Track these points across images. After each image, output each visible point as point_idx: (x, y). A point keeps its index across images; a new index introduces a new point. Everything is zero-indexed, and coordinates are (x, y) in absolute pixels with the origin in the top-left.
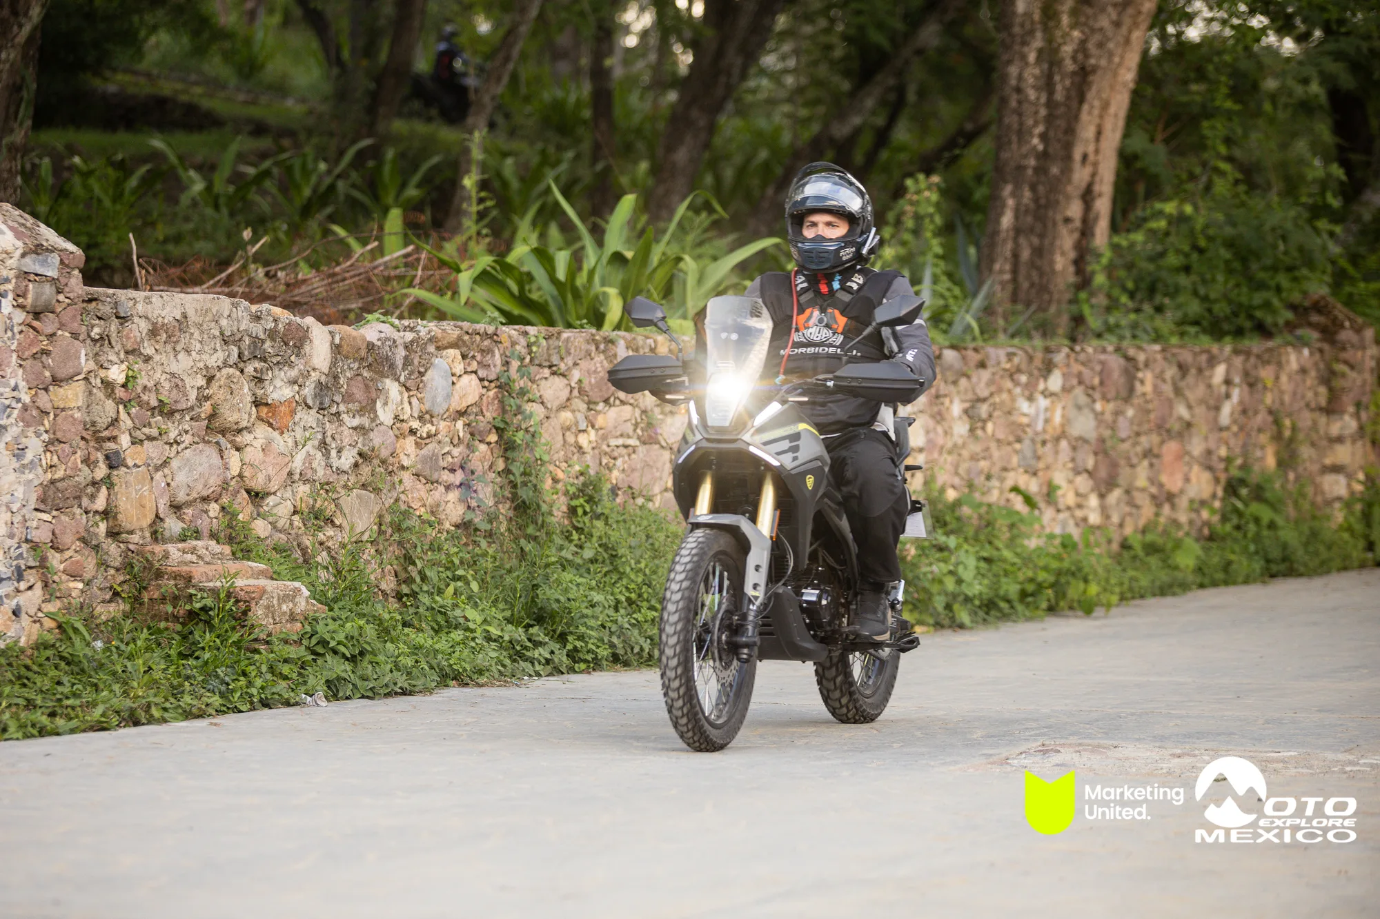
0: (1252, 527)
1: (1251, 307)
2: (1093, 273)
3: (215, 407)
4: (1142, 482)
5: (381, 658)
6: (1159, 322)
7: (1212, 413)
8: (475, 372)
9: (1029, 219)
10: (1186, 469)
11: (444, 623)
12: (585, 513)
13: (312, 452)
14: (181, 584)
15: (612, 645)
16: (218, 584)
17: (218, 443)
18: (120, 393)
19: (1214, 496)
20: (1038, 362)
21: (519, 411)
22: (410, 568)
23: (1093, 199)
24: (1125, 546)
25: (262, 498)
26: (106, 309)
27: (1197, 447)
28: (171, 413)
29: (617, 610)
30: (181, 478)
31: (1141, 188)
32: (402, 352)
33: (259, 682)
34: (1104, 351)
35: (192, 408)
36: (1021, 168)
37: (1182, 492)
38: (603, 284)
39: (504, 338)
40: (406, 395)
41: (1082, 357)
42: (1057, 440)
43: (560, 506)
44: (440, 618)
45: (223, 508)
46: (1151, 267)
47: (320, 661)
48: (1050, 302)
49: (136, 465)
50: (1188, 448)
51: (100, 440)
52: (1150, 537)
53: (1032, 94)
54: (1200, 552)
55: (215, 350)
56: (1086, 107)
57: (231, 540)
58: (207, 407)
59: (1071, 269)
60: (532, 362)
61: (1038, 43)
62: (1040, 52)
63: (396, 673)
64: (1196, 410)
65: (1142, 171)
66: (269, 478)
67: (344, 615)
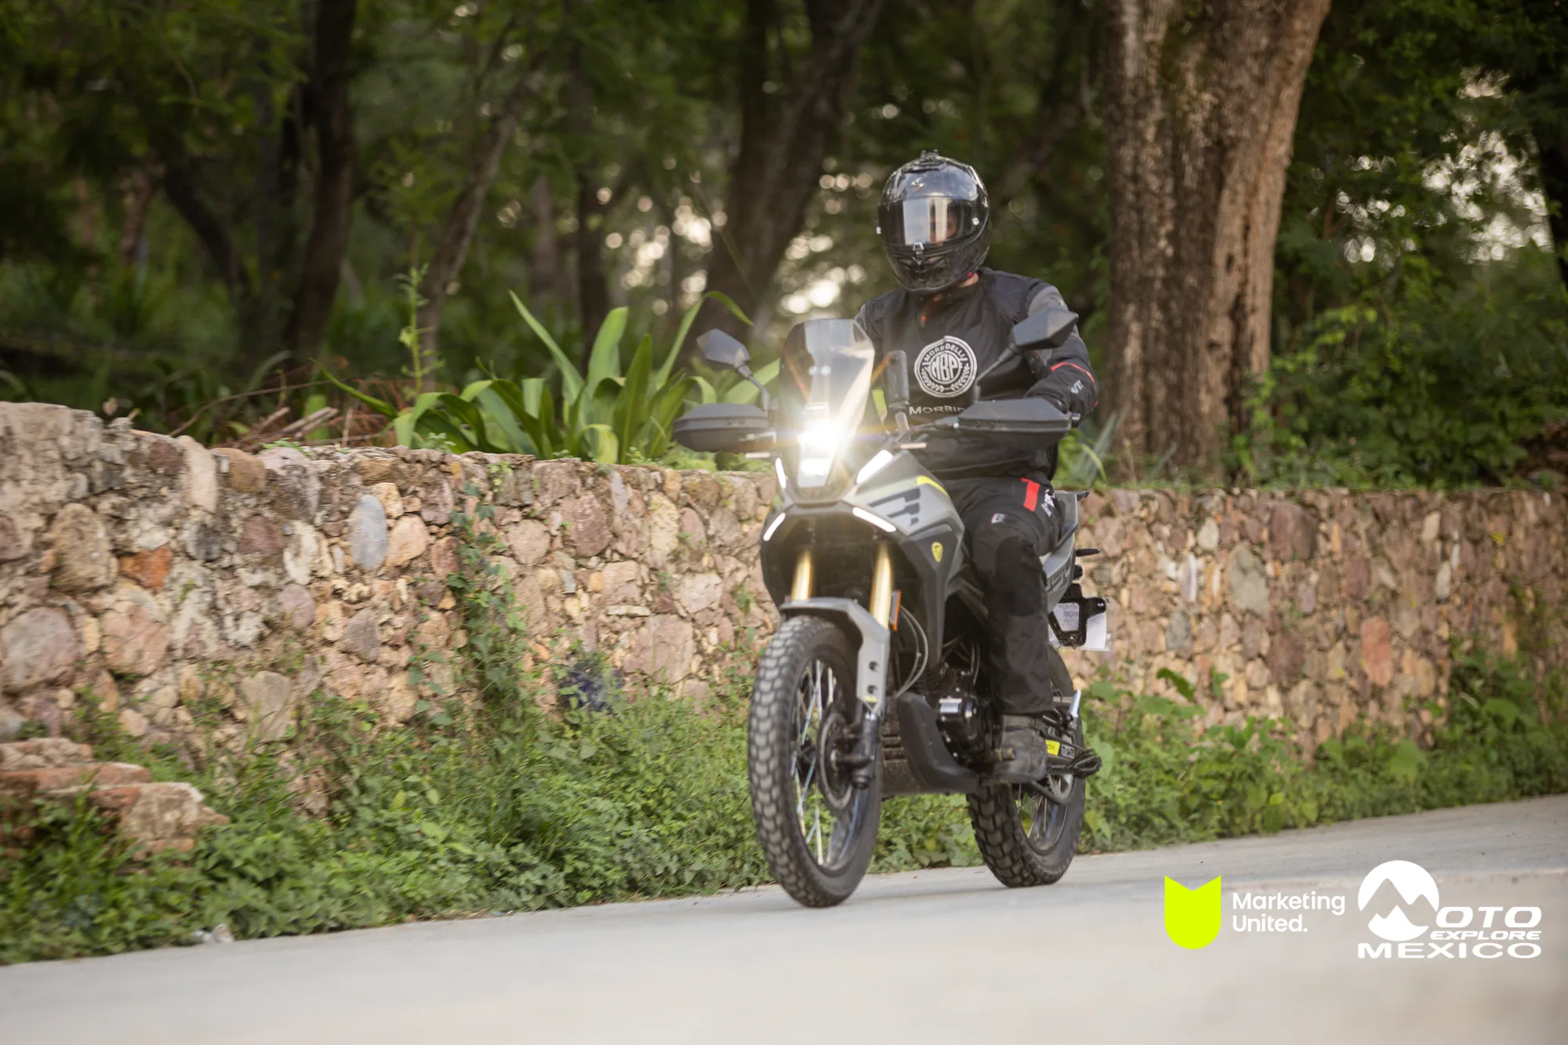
0: (1491, 732)
1: (1468, 445)
2: (1251, 413)
3: (59, 558)
4: (1336, 671)
5: (306, 882)
6: (1341, 465)
7: (1425, 580)
8: (417, 513)
9: (1162, 348)
10: (1396, 654)
11: (391, 839)
14: (23, 793)
15: (626, 866)
16: (73, 789)
17: (65, 607)
19: (1436, 691)
20: (1183, 508)
21: (482, 567)
22: (344, 777)
23: (1245, 317)
24: (1320, 755)
25: (132, 683)
27: (1408, 625)
29: (630, 822)
30: (17, 654)
31: (1309, 300)
32: (314, 486)
33: (136, 914)
34: (1273, 496)
35: (26, 558)
36: (1145, 282)
37: (1392, 685)
38: (590, 420)
39: (454, 466)
40: (325, 543)
41: (1243, 501)
42: (1218, 613)
43: (546, 696)
44: (388, 838)
45: (78, 697)
47: (221, 887)
48: (1197, 454)
50: (1397, 626)
52: (1351, 744)
53: (1154, 183)
54: (1426, 765)
55: (55, 479)
56: (1226, 194)
57: (91, 738)
58: (47, 558)
59: (1223, 411)
60: (495, 500)
61: (1157, 113)
62: (1160, 125)
63: (328, 901)
64: (1404, 576)
65: (1307, 279)
66: (140, 654)
67: (252, 827)
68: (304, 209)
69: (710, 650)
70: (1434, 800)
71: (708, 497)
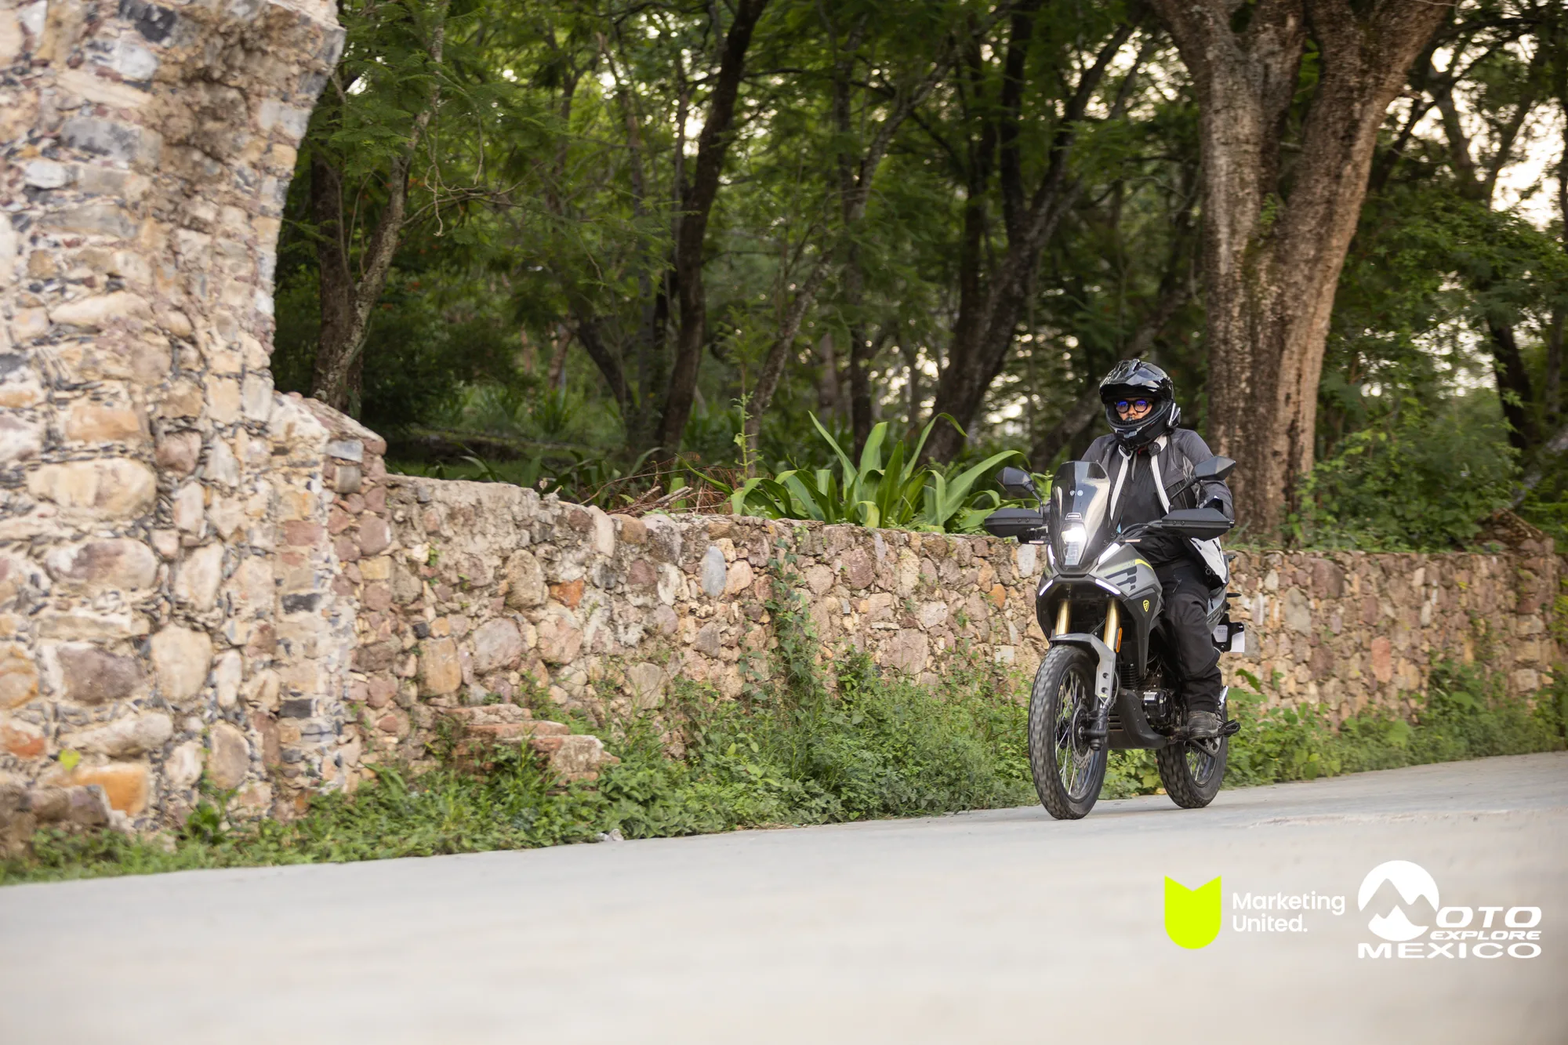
0: (1455, 714)
1: (1443, 524)
2: (1300, 499)
3: (511, 585)
4: (1355, 673)
5: (671, 802)
6: (1360, 534)
7: (1414, 613)
8: (746, 559)
9: (1242, 455)
10: (1394, 661)
11: (727, 775)
12: (853, 687)
13: (602, 627)
14: (487, 740)
15: (882, 796)
16: (519, 738)
17: (514, 618)
18: (424, 570)
19: (1420, 687)
20: (1256, 563)
21: (789, 595)
22: (696, 733)
23: (1298, 435)
24: (1343, 728)
25: (558, 668)
26: (407, 494)
27: (1402, 642)
28: (470, 590)
29: (885, 766)
30: (483, 648)
31: (1339, 425)
32: (678, 540)
33: (560, 821)
34: (1315, 556)
35: (489, 585)
36: (1231, 410)
37: (1391, 682)
38: (861, 498)
39: (770, 528)
40: (685, 578)
41: (1295, 558)
42: (1277, 633)
43: (830, 681)
44: (724, 774)
45: (523, 677)
47: (615, 804)
48: (1264, 526)
49: (441, 636)
50: (1395, 643)
51: (408, 614)
52: (1363, 720)
53: (1238, 345)
54: (1413, 735)
55: (509, 533)
56: (1286, 352)
57: (531, 705)
58: (503, 585)
59: (1282, 497)
60: (797, 549)
61: (1240, 298)
62: (1243, 306)
63: (685, 815)
64: (1401, 609)
65: (1339, 410)
66: (563, 650)
67: (636, 765)
68: (670, 351)
69: (939, 653)
70: (1417, 759)
71: (939, 550)
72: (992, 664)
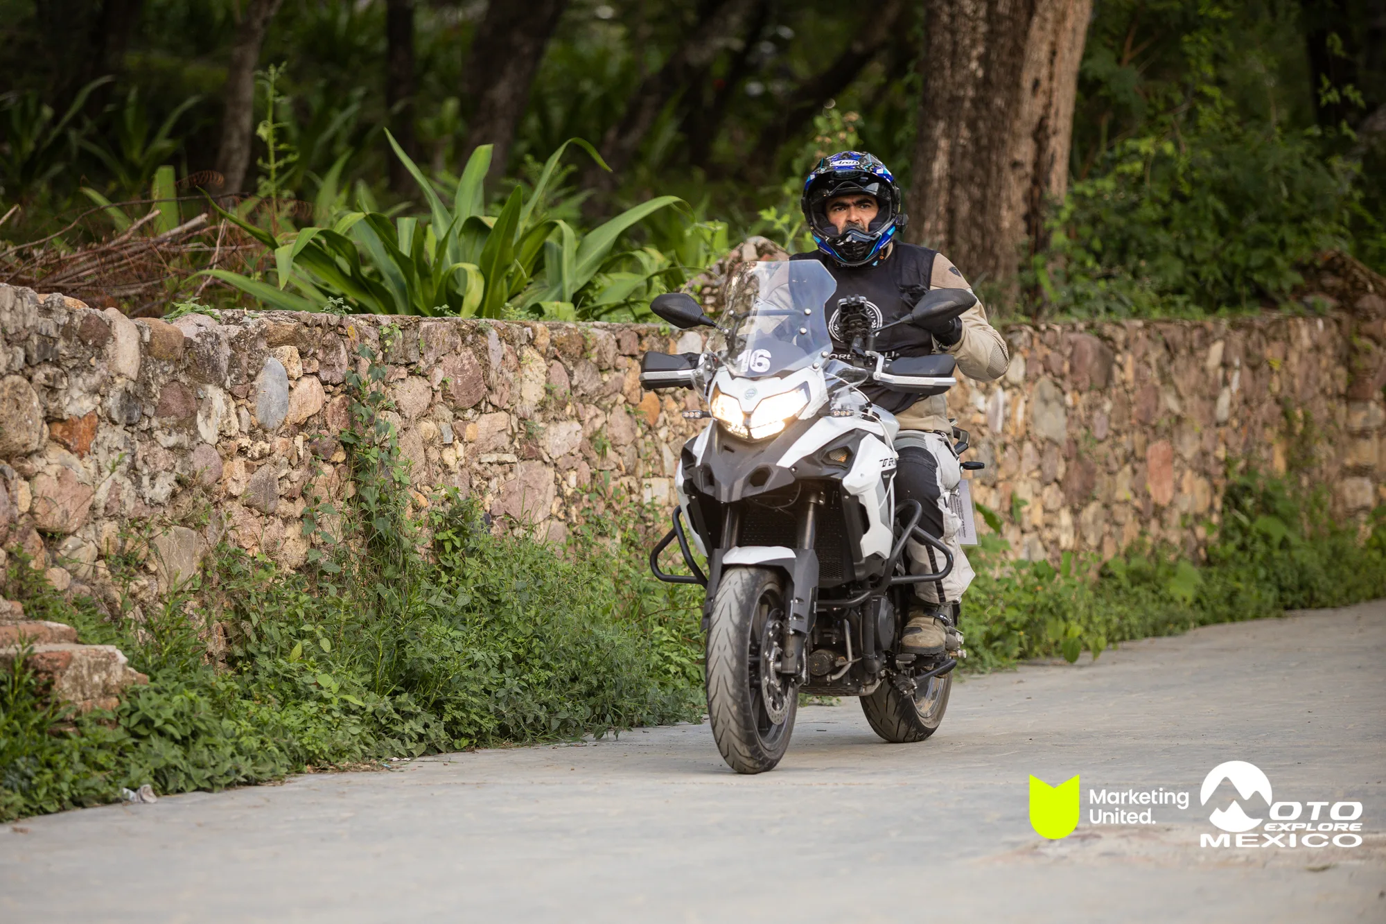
0: (1260, 547)
1: (1248, 269)
4: (1123, 493)
5: (219, 739)
6: (1134, 291)
7: (1208, 405)
8: (316, 374)
9: (968, 165)
10: (1177, 475)
11: (294, 694)
12: (455, 549)
13: (120, 480)
15: (500, 715)
16: (12, 651)
19: (1211, 508)
21: (371, 421)
22: (244, 623)
23: (1047, 138)
24: (1105, 573)
25: (59, 540)
27: (1189, 448)
29: (502, 670)
31: (1105, 125)
32: (226, 351)
33: (69, 775)
34: (1074, 329)
36: (955, 100)
37: (1172, 504)
38: (457, 259)
39: (350, 330)
40: (233, 405)
41: (1048, 337)
42: (1020, 442)
43: (425, 542)
44: (286, 687)
45: (10, 554)
46: (1122, 222)
47: (143, 746)
48: (996, 268)
50: (1180, 449)
52: (1135, 563)
53: (969, 6)
54: (1201, 582)
56: (1036, 21)
57: (21, 594)
59: (1022, 226)
60: (385, 358)
63: (239, 758)
64: (1189, 402)
65: (1107, 100)
66: (67, 515)
67: (170, 686)
69: (569, 492)
70: (1207, 617)
71: (573, 349)
72: (640, 505)
